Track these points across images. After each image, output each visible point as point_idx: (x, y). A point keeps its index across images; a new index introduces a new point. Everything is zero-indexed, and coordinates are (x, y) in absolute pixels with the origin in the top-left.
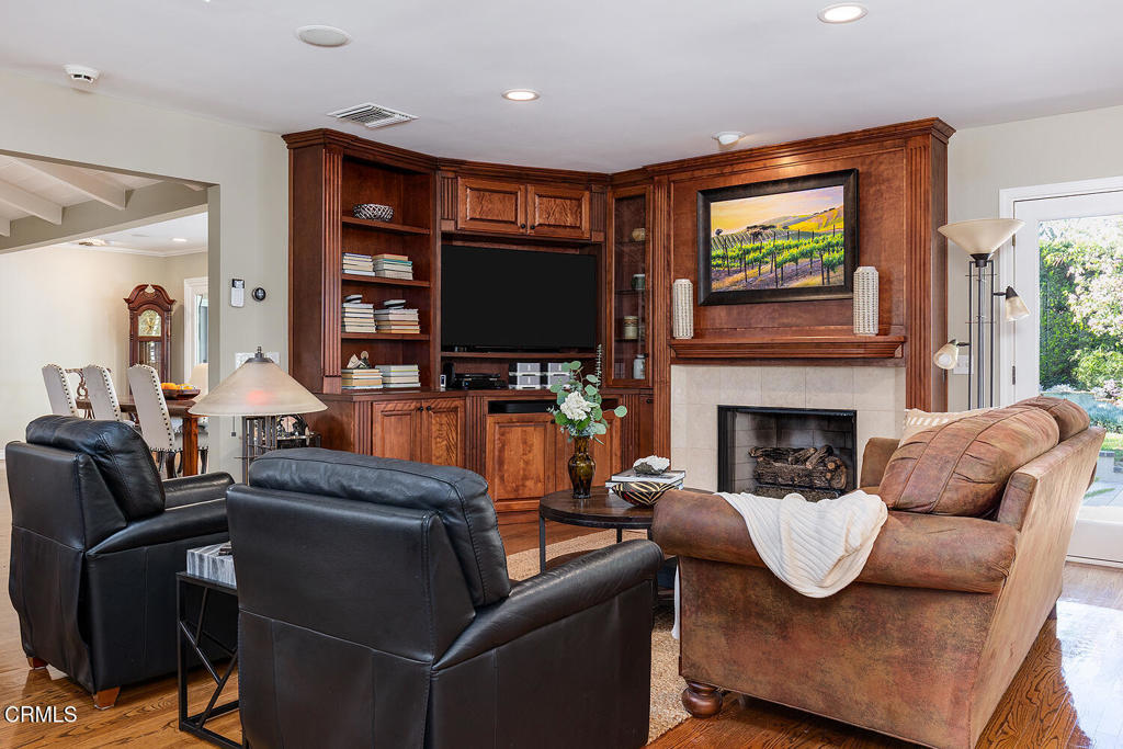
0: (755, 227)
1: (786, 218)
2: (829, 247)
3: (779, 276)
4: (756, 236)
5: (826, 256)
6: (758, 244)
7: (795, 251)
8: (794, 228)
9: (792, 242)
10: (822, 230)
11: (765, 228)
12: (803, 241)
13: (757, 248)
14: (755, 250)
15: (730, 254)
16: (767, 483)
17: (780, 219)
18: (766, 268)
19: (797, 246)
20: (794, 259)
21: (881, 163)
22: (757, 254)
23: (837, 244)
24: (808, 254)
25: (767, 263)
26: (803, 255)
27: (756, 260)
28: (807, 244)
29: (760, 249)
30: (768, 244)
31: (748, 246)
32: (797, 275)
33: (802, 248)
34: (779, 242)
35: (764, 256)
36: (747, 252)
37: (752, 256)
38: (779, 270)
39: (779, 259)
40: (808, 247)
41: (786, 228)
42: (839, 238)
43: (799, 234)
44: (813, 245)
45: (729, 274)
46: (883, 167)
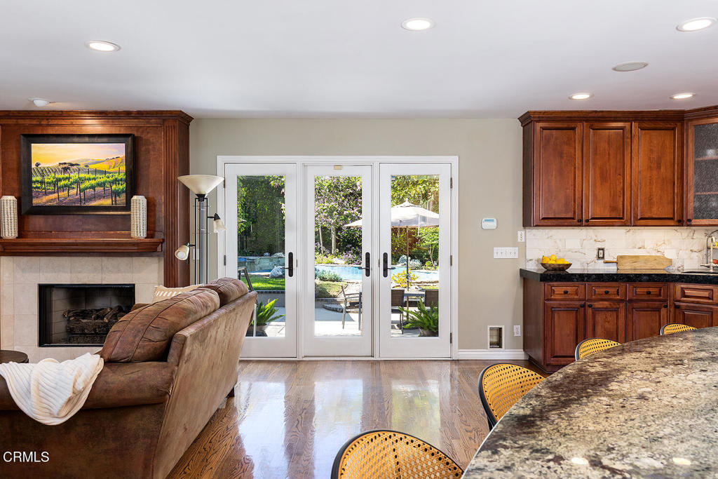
0: (65, 163)
1: (87, 160)
2: (116, 181)
3: (83, 198)
4: (65, 170)
5: (114, 187)
6: (67, 175)
7: (93, 182)
8: (92, 167)
9: (92, 176)
10: (111, 170)
11: (72, 165)
12: (98, 176)
13: (67, 178)
14: (65, 179)
15: (46, 180)
16: (77, 334)
17: (83, 161)
18: (73, 192)
19: (94, 179)
20: (93, 187)
21: (148, 133)
22: (66, 182)
23: (121, 180)
24: (102, 185)
25: (74, 188)
26: (99, 185)
27: (66, 186)
28: (102, 178)
29: (69, 178)
30: (74, 176)
31: (60, 176)
32: (94, 197)
33: (98, 181)
34: (82, 175)
35: (72, 184)
36: (60, 180)
37: (63, 183)
38: (82, 194)
39: (82, 186)
40: (102, 180)
41: (86, 166)
42: (122, 176)
43: (96, 172)
44: (105, 179)
45: (46, 194)
46: (149, 135)
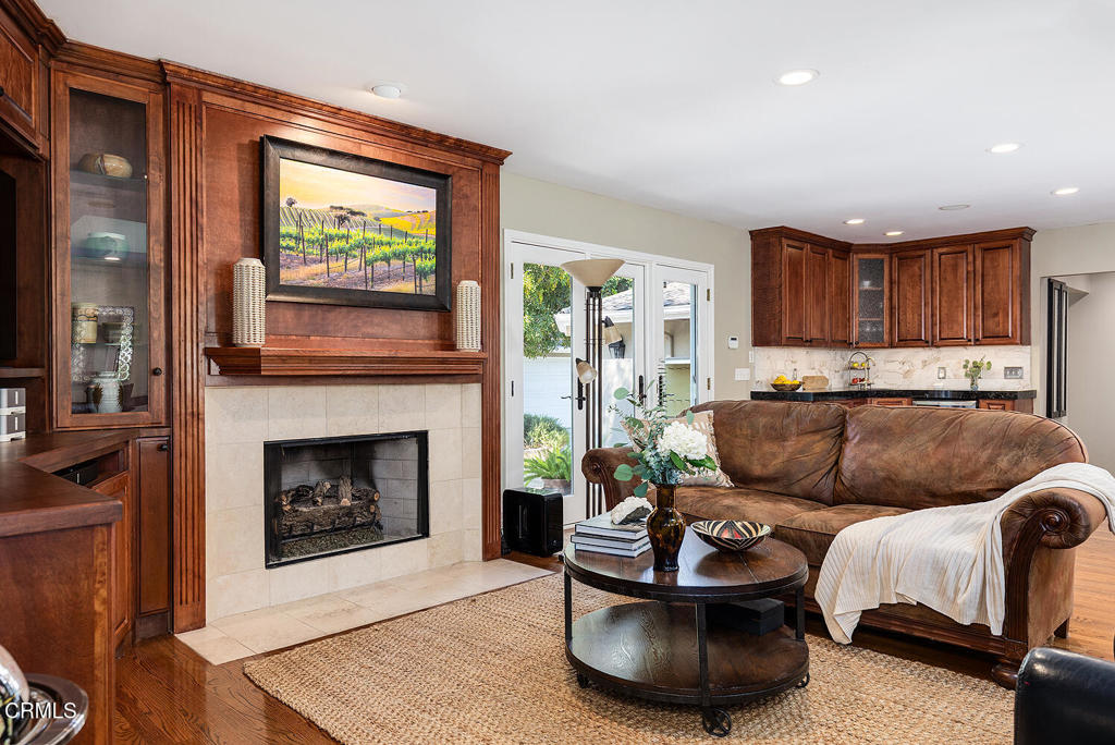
0: (341, 208)
1: (378, 208)
2: (421, 252)
3: (370, 276)
4: (342, 220)
5: (418, 262)
6: (343, 231)
7: (387, 250)
8: (387, 222)
9: (386, 239)
10: (415, 232)
11: (353, 213)
12: (396, 239)
13: (343, 237)
14: (341, 238)
15: (307, 236)
17: (370, 208)
18: (354, 263)
19: (389, 244)
20: (386, 259)
21: (461, 178)
22: (342, 244)
23: (429, 251)
24: (400, 256)
25: (355, 256)
26: (397, 256)
27: (341, 251)
28: (400, 245)
29: (347, 237)
30: (357, 234)
31: (331, 230)
32: (388, 277)
33: (395, 248)
34: (370, 235)
35: (351, 248)
36: (331, 238)
37: (334, 245)
38: (369, 268)
39: (370, 255)
40: (401, 248)
41: (377, 219)
42: (431, 245)
43: (392, 231)
44: (406, 246)
45: (305, 262)
46: (462, 182)
